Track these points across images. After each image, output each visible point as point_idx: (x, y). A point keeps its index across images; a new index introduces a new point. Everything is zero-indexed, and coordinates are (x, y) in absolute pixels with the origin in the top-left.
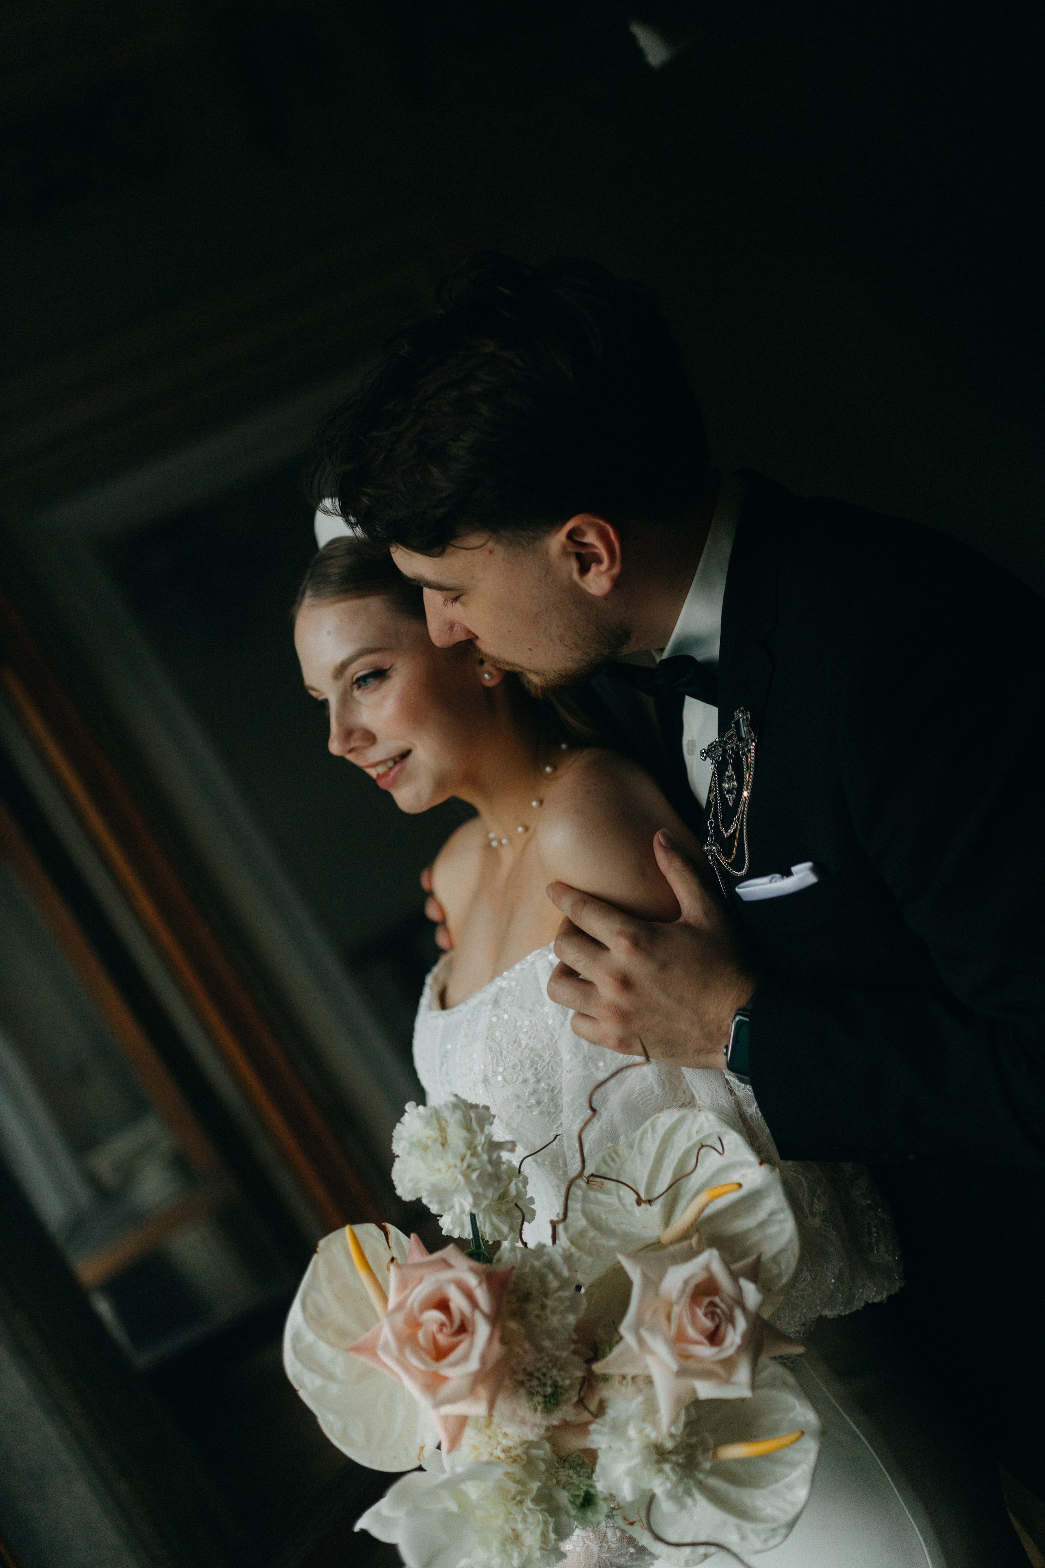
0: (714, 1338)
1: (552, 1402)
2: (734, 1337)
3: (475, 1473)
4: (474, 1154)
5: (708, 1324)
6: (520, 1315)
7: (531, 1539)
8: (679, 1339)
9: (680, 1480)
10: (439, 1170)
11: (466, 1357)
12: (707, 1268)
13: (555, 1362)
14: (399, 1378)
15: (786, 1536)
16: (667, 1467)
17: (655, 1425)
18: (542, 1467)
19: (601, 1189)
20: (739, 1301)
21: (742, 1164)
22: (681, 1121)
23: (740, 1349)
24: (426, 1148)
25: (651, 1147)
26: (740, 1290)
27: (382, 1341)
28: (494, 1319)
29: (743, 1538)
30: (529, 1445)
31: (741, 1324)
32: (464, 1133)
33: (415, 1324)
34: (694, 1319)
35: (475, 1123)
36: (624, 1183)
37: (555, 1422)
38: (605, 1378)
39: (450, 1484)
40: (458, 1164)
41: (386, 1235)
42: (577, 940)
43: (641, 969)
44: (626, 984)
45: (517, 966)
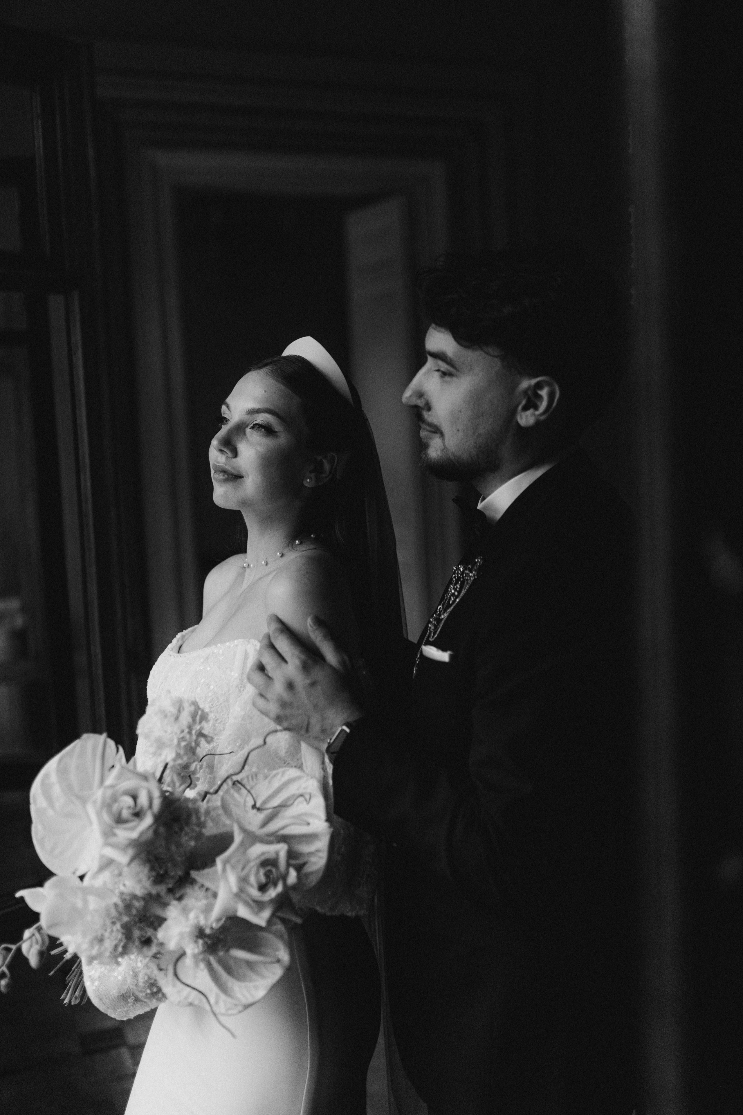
0: (262, 888)
1: (159, 879)
2: (273, 893)
3: (101, 893)
4: (190, 733)
5: (263, 879)
6: (168, 826)
7: (109, 944)
8: (244, 880)
9: (204, 952)
10: (166, 732)
11: (133, 829)
12: (277, 853)
13: (172, 860)
14: (91, 823)
15: (240, 1012)
16: (201, 942)
17: (206, 918)
18: (134, 912)
19: (238, 791)
20: (284, 877)
21: (317, 817)
22: (299, 778)
23: (272, 901)
24: (166, 716)
25: (276, 783)
26: (287, 873)
27: (93, 799)
28: (158, 819)
29: (217, 1002)
30: (135, 897)
31: (280, 888)
32: (190, 719)
33: (114, 799)
34: (257, 873)
35: (198, 718)
36: (251, 793)
37: (154, 892)
38: (193, 882)
39: (86, 891)
40: (178, 732)
41: (118, 751)
42: (272, 651)
43: (301, 681)
44: (290, 686)
45: (228, 644)
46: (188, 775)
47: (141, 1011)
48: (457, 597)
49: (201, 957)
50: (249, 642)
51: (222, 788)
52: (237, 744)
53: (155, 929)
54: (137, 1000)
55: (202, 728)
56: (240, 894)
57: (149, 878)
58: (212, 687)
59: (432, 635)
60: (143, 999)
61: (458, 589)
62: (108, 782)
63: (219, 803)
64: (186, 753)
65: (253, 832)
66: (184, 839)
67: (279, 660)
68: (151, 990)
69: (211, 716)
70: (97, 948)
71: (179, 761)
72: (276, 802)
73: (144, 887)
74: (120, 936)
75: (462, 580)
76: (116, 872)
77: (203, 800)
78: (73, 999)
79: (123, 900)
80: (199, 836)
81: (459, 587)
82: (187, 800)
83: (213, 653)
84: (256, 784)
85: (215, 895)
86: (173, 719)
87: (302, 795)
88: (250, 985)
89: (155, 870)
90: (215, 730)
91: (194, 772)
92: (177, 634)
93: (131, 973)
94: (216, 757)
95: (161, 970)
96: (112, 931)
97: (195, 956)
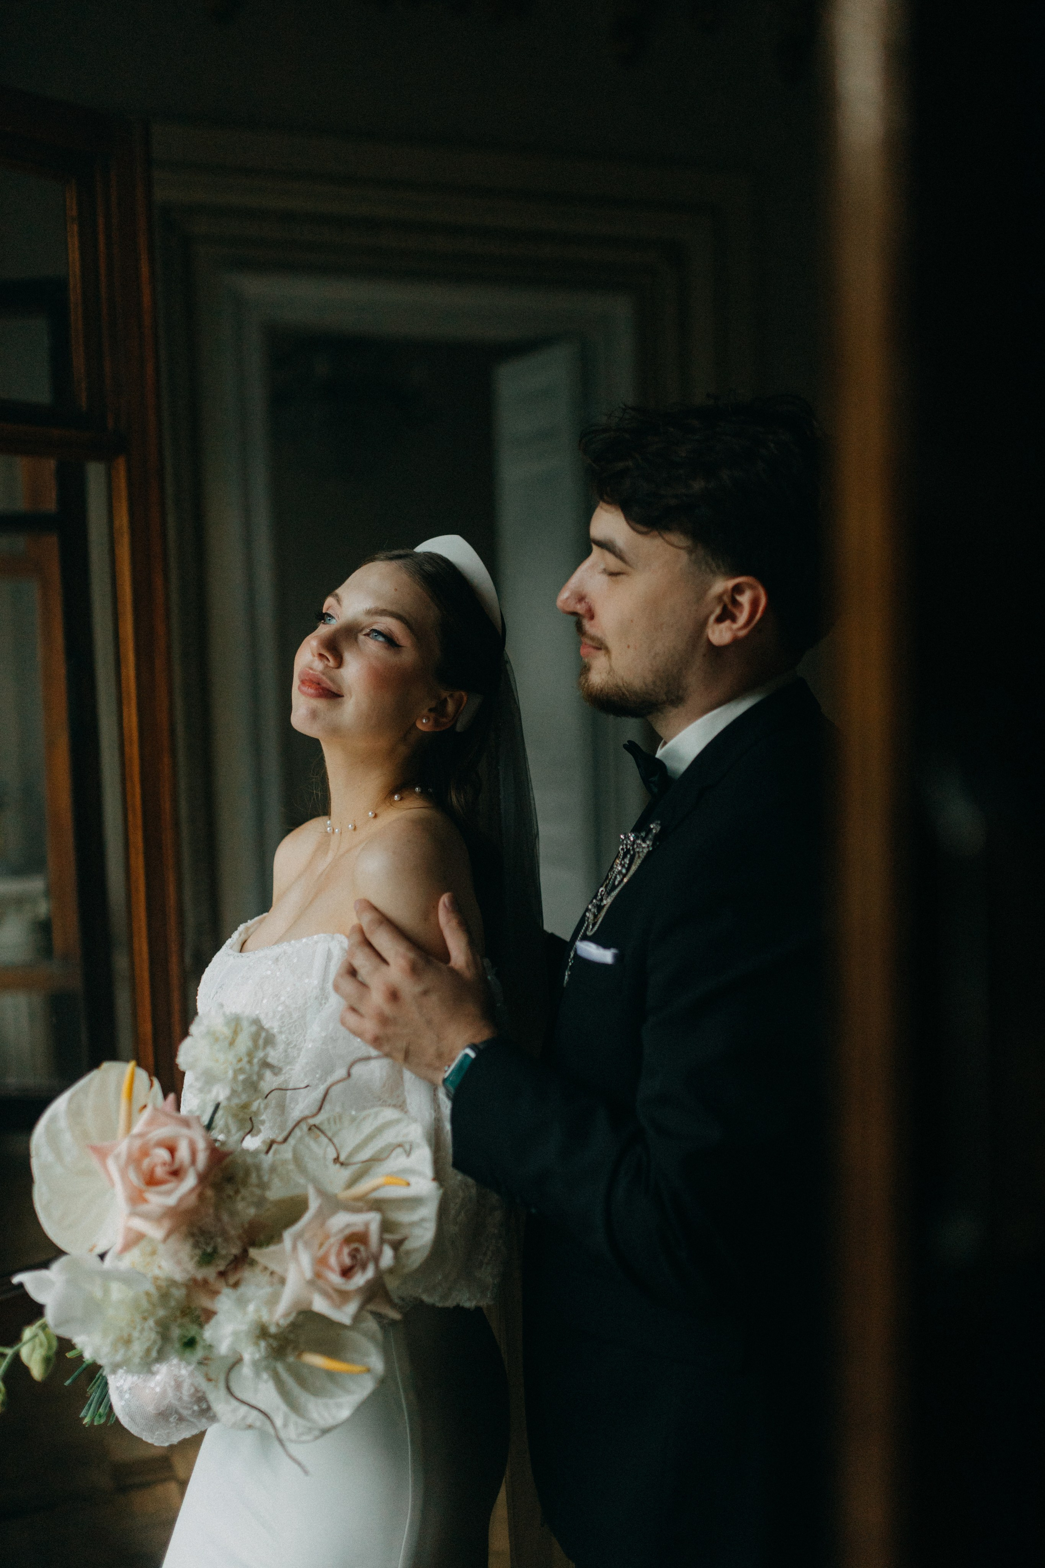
0: (346, 1273)
1: (207, 1259)
2: (360, 1279)
3: (127, 1279)
4: (250, 1062)
5: (347, 1261)
6: (218, 1187)
7: (138, 1348)
8: (321, 1262)
9: (266, 1358)
10: (217, 1061)
11: (169, 1193)
12: (367, 1225)
13: (224, 1233)
14: (113, 1185)
15: (317, 1438)
16: (263, 1344)
17: (271, 1312)
18: (173, 1303)
19: (316, 1139)
20: (376, 1259)
21: (420, 1174)
22: (398, 1121)
23: (360, 1290)
24: (217, 1040)
25: (367, 1128)
26: (380, 1251)
27: (116, 1152)
28: (203, 1178)
29: (285, 1425)
30: (173, 1283)
31: (370, 1273)
32: (250, 1044)
33: (145, 1152)
34: (339, 1253)
35: (261, 1042)
36: (333, 1144)
37: (199, 1276)
38: (253, 1263)
39: (107, 1276)
40: (235, 1061)
41: (152, 1085)
42: (367, 950)
43: (409, 988)
44: (394, 996)
45: (304, 940)
46: (248, 1117)
47: (187, 1433)
48: (624, 876)
49: (264, 1363)
50: (333, 938)
51: (293, 1134)
52: (317, 1076)
53: (201, 1326)
54: (181, 1419)
55: (266, 1056)
56: (317, 1280)
57: (192, 1258)
58: (282, 999)
59: (591, 927)
60: (189, 1418)
61: (626, 866)
62: (137, 1129)
63: (289, 1155)
64: (244, 1089)
65: (336, 1196)
66: (240, 1206)
67: (377, 961)
68: (199, 1407)
69: (281, 1038)
70: (122, 1352)
71: (236, 1101)
72: (366, 1154)
73: (185, 1270)
74: (153, 1336)
75: (632, 852)
76: (149, 1249)
77: (267, 1152)
78: (97, 1418)
79: (158, 1288)
80: (260, 1202)
81: (628, 862)
82: (246, 1152)
83: (285, 953)
84: (340, 1130)
85: (283, 1281)
86: (226, 1043)
87: (400, 1145)
88: (331, 1402)
89: (199, 1248)
90: (287, 1056)
91: (257, 1113)
92: (239, 926)
93: (173, 1383)
94: (289, 1093)
95: (210, 1380)
96: (142, 1330)
97: (255, 1364)
